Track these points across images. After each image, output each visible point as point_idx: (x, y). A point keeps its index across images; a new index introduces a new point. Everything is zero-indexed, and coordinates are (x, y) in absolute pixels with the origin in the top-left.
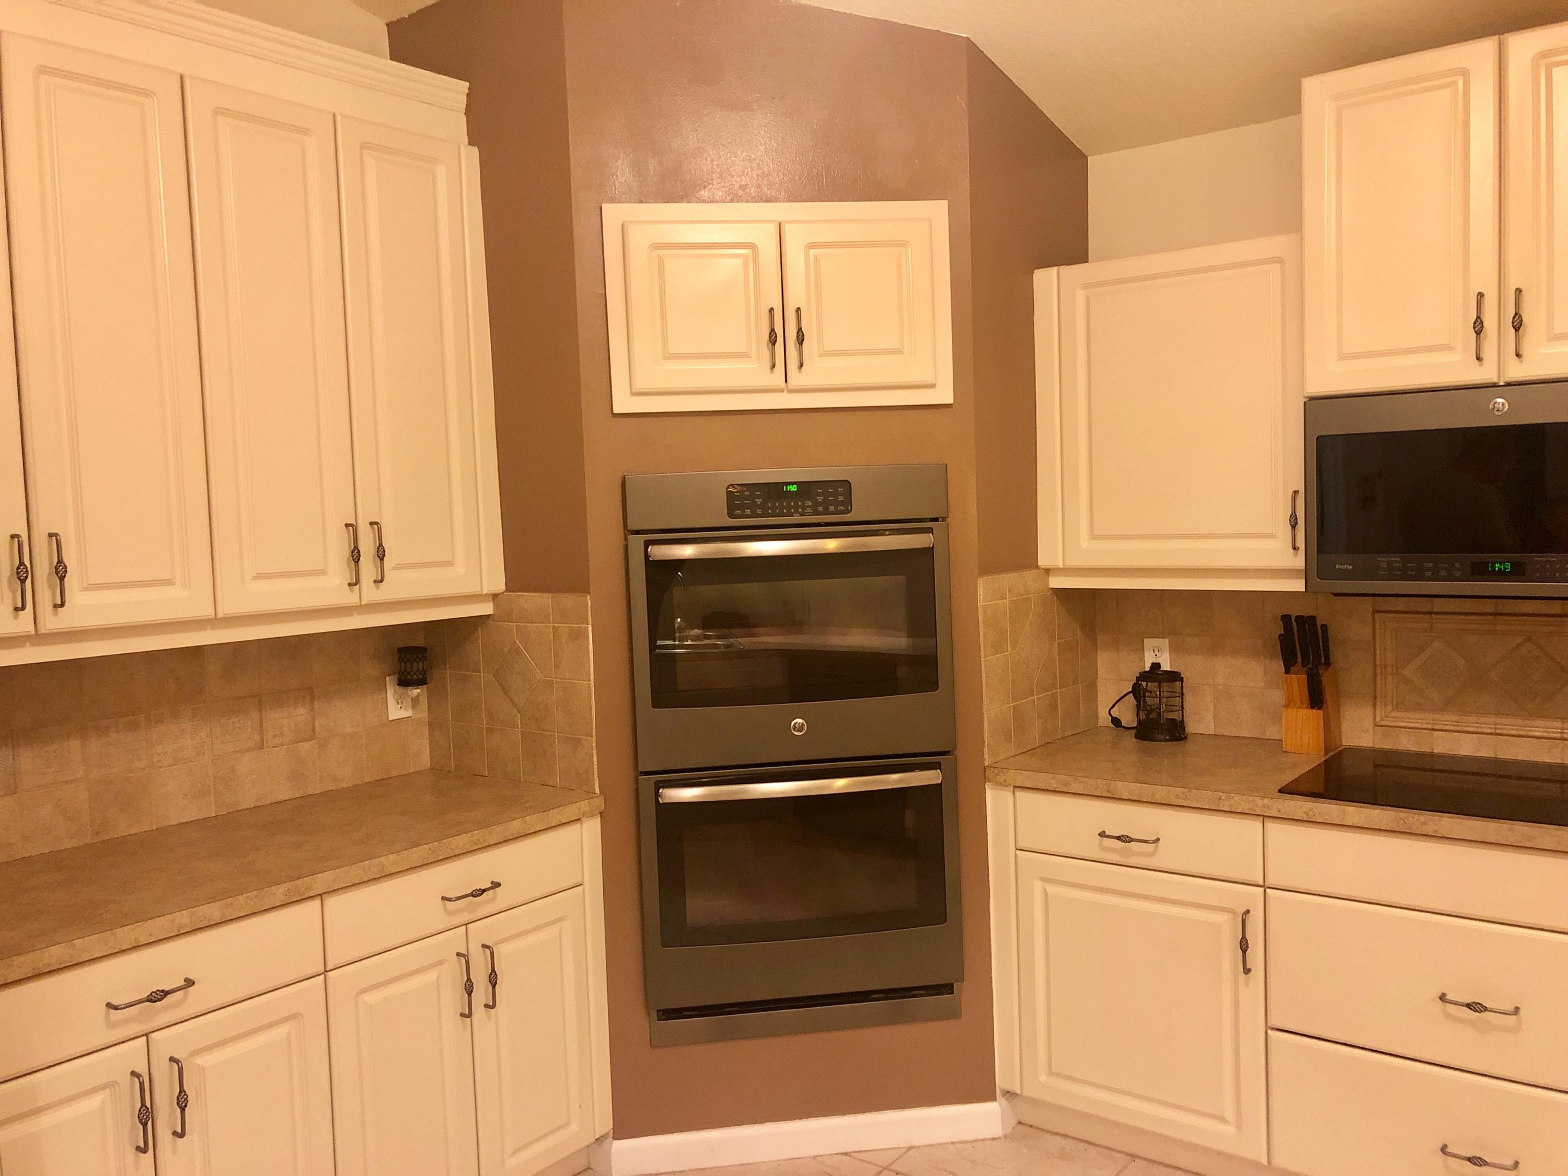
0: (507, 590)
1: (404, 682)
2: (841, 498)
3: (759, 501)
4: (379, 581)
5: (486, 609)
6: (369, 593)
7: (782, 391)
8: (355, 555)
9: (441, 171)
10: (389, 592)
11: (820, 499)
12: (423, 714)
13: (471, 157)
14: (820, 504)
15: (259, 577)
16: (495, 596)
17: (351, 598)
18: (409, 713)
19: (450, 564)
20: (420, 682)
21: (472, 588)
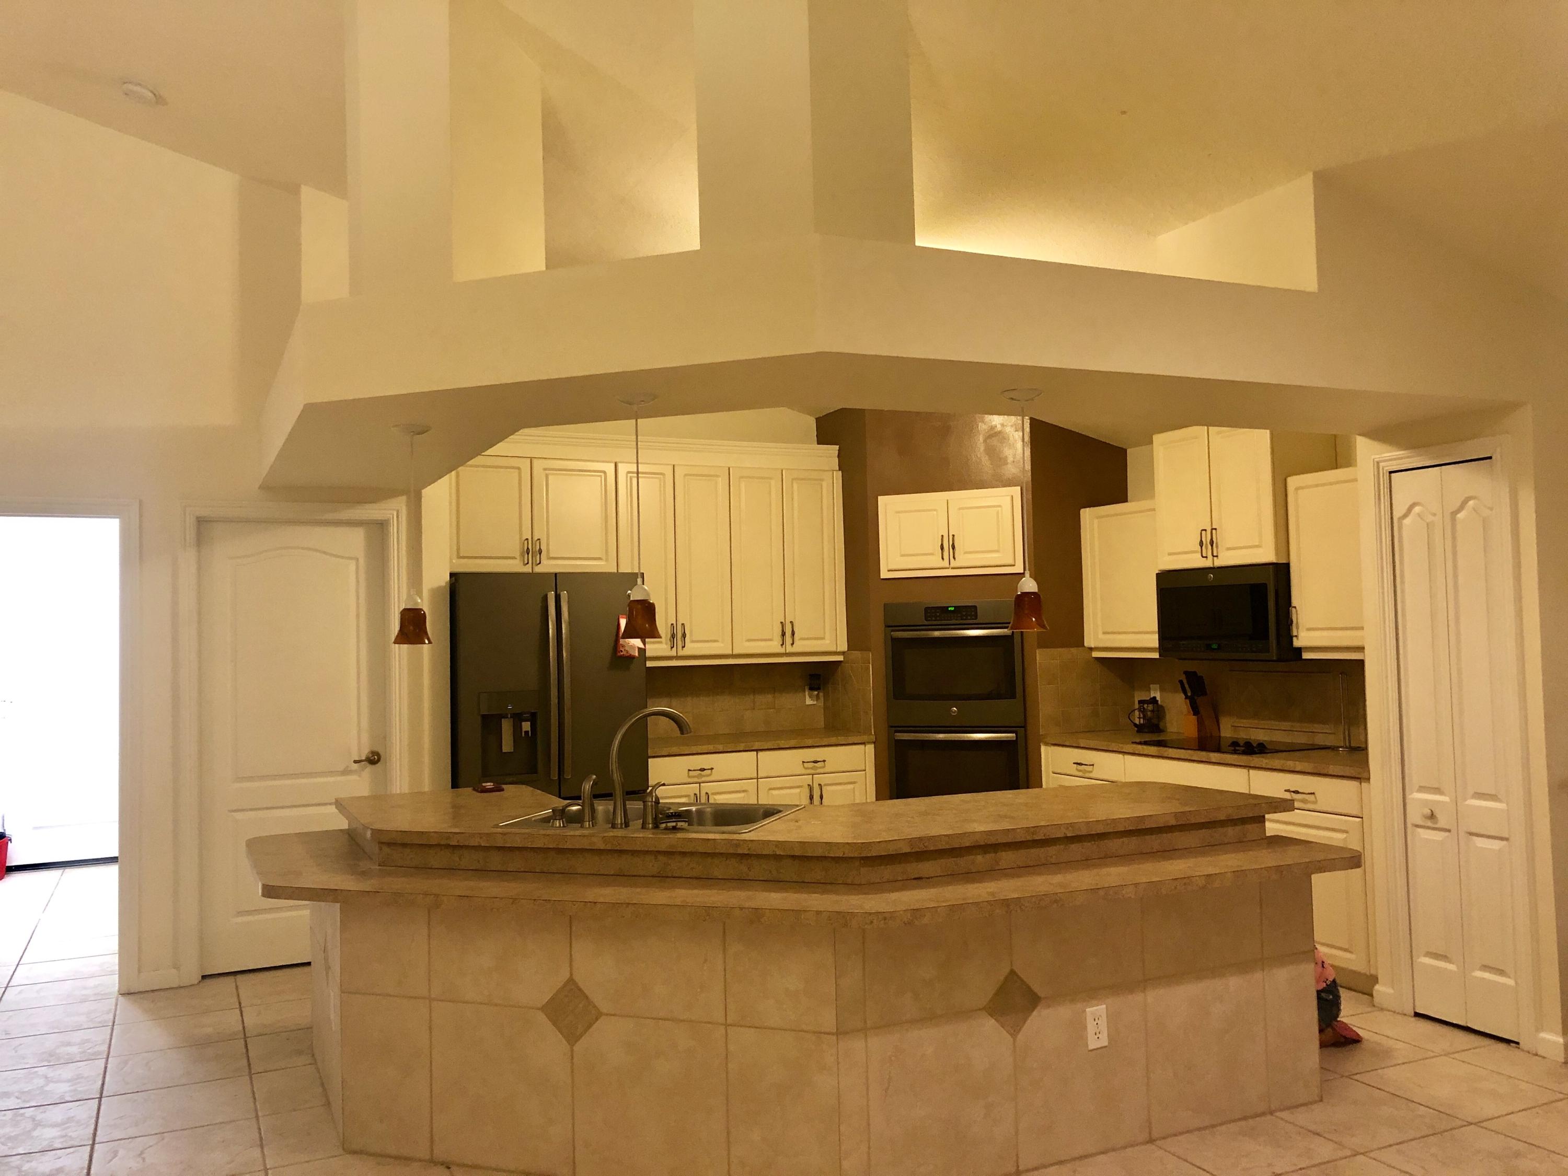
0: (848, 650)
1: (811, 689)
2: (973, 613)
3: (938, 614)
4: (793, 644)
5: (840, 658)
6: (789, 649)
7: (948, 568)
8: (783, 634)
9: (824, 484)
10: (797, 648)
11: (964, 613)
12: (821, 703)
13: (838, 475)
14: (964, 616)
15: (749, 640)
16: (843, 653)
17: (782, 650)
18: (815, 703)
19: (823, 638)
20: (818, 689)
21: (832, 648)
